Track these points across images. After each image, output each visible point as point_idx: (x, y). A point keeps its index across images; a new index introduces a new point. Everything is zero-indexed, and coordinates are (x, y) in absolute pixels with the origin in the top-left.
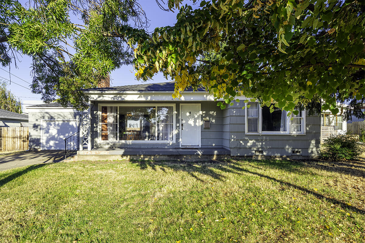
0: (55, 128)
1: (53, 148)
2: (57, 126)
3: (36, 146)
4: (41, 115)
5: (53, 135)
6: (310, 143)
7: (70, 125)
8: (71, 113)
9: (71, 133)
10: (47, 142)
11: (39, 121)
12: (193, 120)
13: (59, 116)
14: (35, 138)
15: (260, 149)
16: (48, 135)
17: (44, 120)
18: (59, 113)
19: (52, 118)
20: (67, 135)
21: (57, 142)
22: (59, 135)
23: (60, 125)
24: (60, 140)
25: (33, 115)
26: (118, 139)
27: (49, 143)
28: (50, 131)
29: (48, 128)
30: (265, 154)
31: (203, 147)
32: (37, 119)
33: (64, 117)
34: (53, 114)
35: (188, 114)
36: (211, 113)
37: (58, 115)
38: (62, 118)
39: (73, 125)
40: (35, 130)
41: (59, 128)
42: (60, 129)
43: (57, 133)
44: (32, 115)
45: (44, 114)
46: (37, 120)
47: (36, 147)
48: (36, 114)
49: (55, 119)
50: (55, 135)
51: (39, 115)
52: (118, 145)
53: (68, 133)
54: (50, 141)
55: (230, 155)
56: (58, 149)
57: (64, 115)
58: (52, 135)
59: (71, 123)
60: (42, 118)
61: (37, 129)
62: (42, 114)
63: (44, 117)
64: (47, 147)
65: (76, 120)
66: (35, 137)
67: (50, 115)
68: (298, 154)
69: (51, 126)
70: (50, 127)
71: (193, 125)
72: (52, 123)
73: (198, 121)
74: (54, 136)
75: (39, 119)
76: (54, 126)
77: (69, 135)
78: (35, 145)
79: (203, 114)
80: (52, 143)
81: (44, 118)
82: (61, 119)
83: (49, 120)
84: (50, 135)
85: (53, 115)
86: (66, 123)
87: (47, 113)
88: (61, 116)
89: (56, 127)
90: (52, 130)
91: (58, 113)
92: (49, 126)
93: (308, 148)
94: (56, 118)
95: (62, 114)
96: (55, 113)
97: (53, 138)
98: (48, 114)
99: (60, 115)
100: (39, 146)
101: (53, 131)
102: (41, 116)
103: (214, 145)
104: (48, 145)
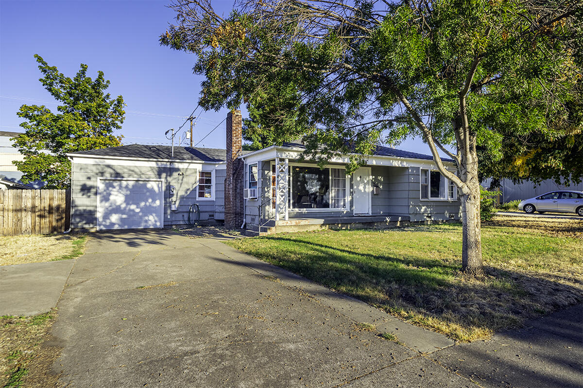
0: (120, 193)
1: (116, 227)
2: (124, 189)
3: (86, 224)
4: (98, 169)
5: (118, 204)
6: (460, 208)
7: (148, 188)
8: (152, 168)
9: (150, 200)
10: (106, 216)
11: (93, 179)
12: (363, 186)
13: (131, 172)
14: (85, 210)
15: (430, 215)
16: (107, 204)
17: (102, 178)
18: (132, 169)
19: (118, 176)
20: (143, 204)
21: (124, 216)
22: (128, 204)
23: (130, 187)
24: (131, 213)
25: (81, 169)
26: (291, 207)
27: (109, 219)
28: (112, 198)
29: (108, 192)
30: (433, 219)
31: (373, 214)
32: (89, 176)
33: (140, 175)
34: (121, 169)
35: (359, 179)
36: (379, 178)
37: (130, 170)
38: (135, 175)
39: (153, 188)
40: (84, 196)
41: (128, 193)
42: (130, 194)
43: (125, 202)
44: (79, 168)
45: (103, 169)
46: (89, 178)
47: (87, 226)
48: (87, 168)
49: (123, 177)
50: (122, 204)
51: (94, 169)
52: (292, 214)
53: (144, 201)
54: (111, 215)
55: (409, 221)
56: (126, 227)
57: (141, 172)
58: (115, 205)
59: (149, 185)
60: (100, 174)
61: (89, 194)
62: (99, 167)
63: (102, 174)
64: (105, 226)
65: (162, 180)
66: (85, 208)
67: (114, 170)
68: (453, 218)
69: (114, 190)
70: (111, 191)
71: (363, 191)
72: (115, 184)
73: (367, 186)
74: (119, 206)
75: (93, 176)
76: (120, 189)
77: (146, 204)
78: (84, 222)
79: (373, 179)
80: (114, 218)
81: (102, 176)
82: (135, 177)
83: (113, 179)
84: (111, 204)
85: (119, 171)
86: (142, 184)
87: (109, 166)
88: (135, 172)
89: (122, 190)
90: (116, 195)
91: (129, 168)
92: (110, 189)
93: (458, 213)
94: (126, 175)
95: (137, 170)
96: (124, 167)
97: (117, 210)
98: (111, 168)
99: (133, 171)
100: (92, 223)
101: (118, 198)
102: (97, 171)
103: (382, 212)
104: (108, 221)
